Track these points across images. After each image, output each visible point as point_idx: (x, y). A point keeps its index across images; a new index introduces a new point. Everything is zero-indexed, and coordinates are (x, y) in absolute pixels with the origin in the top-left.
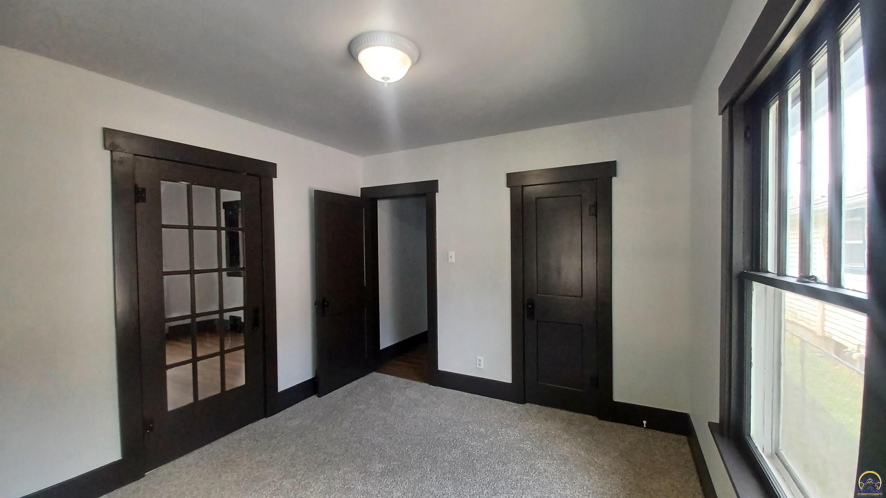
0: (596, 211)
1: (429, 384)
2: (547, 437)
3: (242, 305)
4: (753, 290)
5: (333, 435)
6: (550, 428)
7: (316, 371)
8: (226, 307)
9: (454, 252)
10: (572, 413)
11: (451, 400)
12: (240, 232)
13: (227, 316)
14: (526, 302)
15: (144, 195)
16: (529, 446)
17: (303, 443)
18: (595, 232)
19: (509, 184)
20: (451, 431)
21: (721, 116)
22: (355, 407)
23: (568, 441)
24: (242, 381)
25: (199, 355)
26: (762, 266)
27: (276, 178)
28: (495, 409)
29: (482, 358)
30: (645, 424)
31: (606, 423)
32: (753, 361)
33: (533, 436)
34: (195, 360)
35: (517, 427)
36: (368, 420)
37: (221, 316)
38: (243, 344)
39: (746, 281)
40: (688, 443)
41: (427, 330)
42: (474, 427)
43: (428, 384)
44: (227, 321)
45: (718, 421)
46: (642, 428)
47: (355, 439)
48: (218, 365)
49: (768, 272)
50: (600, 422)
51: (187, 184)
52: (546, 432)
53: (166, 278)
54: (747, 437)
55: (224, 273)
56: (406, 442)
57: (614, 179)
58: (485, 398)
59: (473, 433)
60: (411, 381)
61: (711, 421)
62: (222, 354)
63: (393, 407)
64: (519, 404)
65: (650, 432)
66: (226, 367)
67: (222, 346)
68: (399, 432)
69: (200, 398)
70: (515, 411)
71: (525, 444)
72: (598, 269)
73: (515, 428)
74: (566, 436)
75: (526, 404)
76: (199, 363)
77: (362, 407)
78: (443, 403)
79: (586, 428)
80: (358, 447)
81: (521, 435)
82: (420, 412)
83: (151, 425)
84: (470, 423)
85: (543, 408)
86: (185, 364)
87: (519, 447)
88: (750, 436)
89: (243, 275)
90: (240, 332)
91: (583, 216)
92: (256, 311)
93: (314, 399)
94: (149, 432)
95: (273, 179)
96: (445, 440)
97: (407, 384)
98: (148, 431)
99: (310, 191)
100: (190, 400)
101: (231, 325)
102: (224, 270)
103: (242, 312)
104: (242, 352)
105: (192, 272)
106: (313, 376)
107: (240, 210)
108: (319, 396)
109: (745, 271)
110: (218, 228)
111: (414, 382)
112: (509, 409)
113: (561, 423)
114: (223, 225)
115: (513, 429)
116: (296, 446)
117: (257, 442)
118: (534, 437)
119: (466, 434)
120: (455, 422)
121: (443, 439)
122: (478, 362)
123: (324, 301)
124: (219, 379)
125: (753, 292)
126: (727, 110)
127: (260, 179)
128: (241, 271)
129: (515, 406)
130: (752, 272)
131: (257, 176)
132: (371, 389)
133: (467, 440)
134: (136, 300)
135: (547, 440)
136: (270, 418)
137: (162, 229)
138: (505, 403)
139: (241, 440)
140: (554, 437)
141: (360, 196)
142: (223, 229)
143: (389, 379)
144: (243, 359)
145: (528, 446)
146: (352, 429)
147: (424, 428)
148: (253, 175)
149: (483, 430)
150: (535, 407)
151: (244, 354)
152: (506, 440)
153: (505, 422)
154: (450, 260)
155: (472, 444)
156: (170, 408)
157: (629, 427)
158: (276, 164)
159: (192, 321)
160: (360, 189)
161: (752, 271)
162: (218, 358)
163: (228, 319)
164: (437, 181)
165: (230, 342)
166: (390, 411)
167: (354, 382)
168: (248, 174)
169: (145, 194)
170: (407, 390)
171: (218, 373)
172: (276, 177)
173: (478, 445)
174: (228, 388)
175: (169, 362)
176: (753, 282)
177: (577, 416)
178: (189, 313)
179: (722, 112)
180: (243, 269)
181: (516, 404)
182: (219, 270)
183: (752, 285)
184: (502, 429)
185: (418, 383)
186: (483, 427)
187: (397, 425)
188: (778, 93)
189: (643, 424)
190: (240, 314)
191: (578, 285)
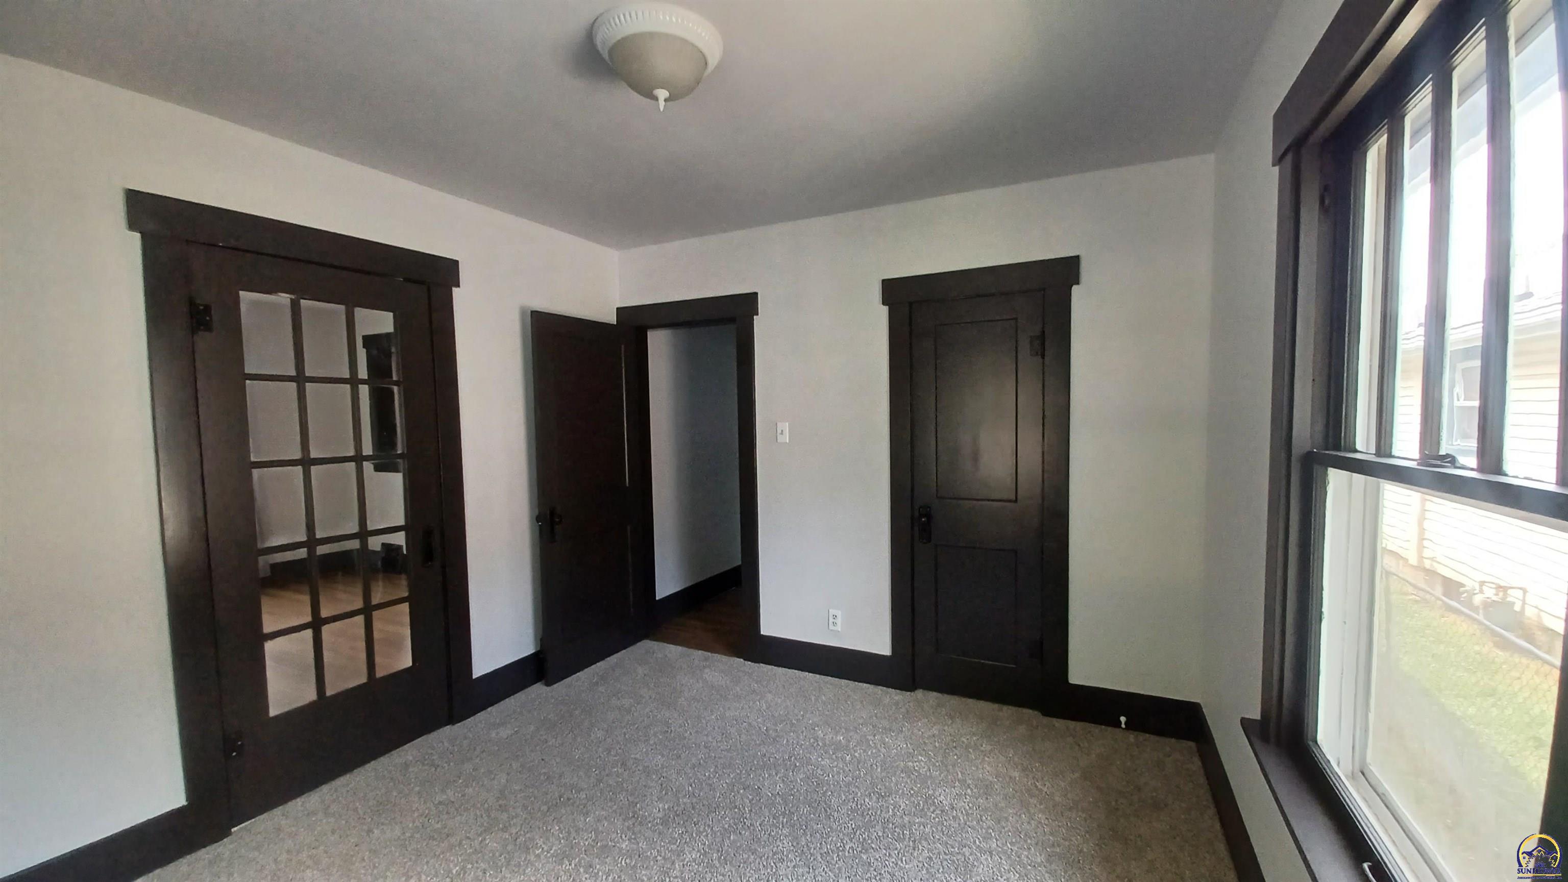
0: (1043, 344)
1: (745, 660)
2: (955, 747)
3: (401, 522)
4: (1328, 483)
5: (574, 753)
6: (959, 733)
7: (541, 640)
8: (371, 527)
9: (787, 424)
10: (996, 706)
11: (784, 686)
12: (395, 389)
13: (375, 543)
14: (917, 514)
15: (208, 318)
16: (923, 764)
17: (521, 769)
18: (1040, 386)
19: (886, 300)
20: (785, 742)
21: (1277, 168)
22: (614, 701)
23: (992, 754)
24: (406, 661)
25: (325, 613)
26: (1345, 442)
27: (458, 289)
28: (862, 702)
29: (839, 613)
30: (1123, 723)
31: (1059, 723)
32: (1325, 609)
33: (930, 747)
34: (316, 624)
35: (902, 731)
36: (637, 726)
37: (364, 544)
38: (406, 594)
39: (1317, 469)
40: (1197, 754)
41: (740, 563)
42: (827, 734)
43: (742, 660)
44: (374, 552)
45: (1257, 716)
46: (1117, 730)
47: (615, 758)
48: (362, 632)
49: (1356, 451)
50: (1046, 720)
51: (291, 299)
52: (952, 740)
53: (256, 472)
54: (1311, 743)
55: (368, 466)
56: (706, 762)
57: (1075, 289)
58: (844, 682)
59: (825, 745)
60: (713, 654)
61: (1247, 716)
62: (367, 611)
63: (682, 701)
64: (904, 692)
65: (1132, 737)
66: (376, 635)
67: (367, 597)
68: (694, 745)
69: (329, 692)
70: (897, 704)
71: (915, 762)
72: (1046, 449)
73: (899, 733)
74: (986, 747)
75: (916, 692)
76: (326, 630)
77: (626, 702)
78: (770, 692)
79: (1022, 729)
80: (620, 772)
81: (909, 745)
82: (729, 708)
83: (239, 743)
84: (818, 727)
85: (946, 698)
86: (299, 631)
87: (906, 767)
88: (1316, 742)
89: (401, 468)
90: (400, 573)
91: (1020, 357)
92: (428, 533)
93: (538, 690)
94: (235, 756)
95: (454, 289)
96: (775, 757)
97: (706, 659)
98: (234, 754)
99: (523, 312)
100: (311, 695)
101: (384, 559)
102: (367, 458)
103: (402, 534)
104: (405, 607)
105: (306, 462)
106: (536, 647)
107: (393, 350)
108: (548, 684)
109: (1315, 450)
110: (354, 381)
111: (717, 656)
112: (887, 700)
113: (977, 723)
114: (363, 373)
115: (895, 736)
116: (508, 774)
117: (436, 769)
118: (932, 749)
119: (813, 746)
120: (792, 725)
121: (772, 756)
122: (831, 620)
123: (552, 513)
124: (363, 656)
125: (1327, 488)
126: (1289, 158)
127: (429, 290)
128: (398, 460)
129: (895, 695)
130: (1327, 452)
131: (422, 283)
132: (640, 670)
133: (814, 757)
134: (200, 514)
135: (954, 753)
136: (459, 724)
137: (245, 383)
138: (879, 690)
139: (406, 766)
140: (967, 747)
141: (615, 323)
142: (363, 382)
143: (673, 650)
144: (407, 619)
145: (921, 764)
146: (609, 740)
147: (738, 737)
148: (415, 282)
149: (841, 738)
150: (933, 697)
151: (408, 610)
152: (882, 756)
153: (880, 724)
154: (780, 439)
155: (822, 763)
156: (273, 712)
157: (1096, 729)
158: (457, 262)
159: (309, 553)
160: (615, 309)
161: (1327, 450)
162: (360, 619)
163: (378, 548)
164: (756, 294)
165: (381, 589)
166: (675, 709)
167: (612, 657)
168: (407, 280)
169: (211, 316)
170: (707, 670)
171: (362, 645)
172: (459, 286)
173: (834, 765)
174: (380, 673)
175: (268, 627)
176: (1330, 469)
177: (1007, 711)
178: (304, 538)
179: (1279, 160)
180: (401, 456)
181: (898, 691)
182: (358, 459)
183: (1326, 475)
184: (874, 736)
185: (725, 658)
186: (841, 733)
187: (689, 732)
188: (1386, 121)
189: (1121, 722)
190: (399, 539)
191: (1009, 481)
